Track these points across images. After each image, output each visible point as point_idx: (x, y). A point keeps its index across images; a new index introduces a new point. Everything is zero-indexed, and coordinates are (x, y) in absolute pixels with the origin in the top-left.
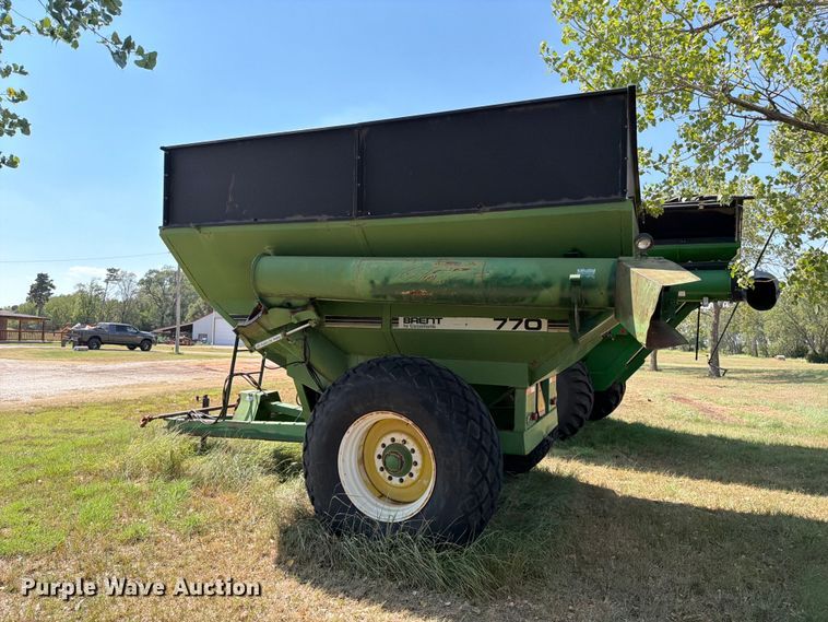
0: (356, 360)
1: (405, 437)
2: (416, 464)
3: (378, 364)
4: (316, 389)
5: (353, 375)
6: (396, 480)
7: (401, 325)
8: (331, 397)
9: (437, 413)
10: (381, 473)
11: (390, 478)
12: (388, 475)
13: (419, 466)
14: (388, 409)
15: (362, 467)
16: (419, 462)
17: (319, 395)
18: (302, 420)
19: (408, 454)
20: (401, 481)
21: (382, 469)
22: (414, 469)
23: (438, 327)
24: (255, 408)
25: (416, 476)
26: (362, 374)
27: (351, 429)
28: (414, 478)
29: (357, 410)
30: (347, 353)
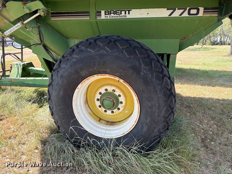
0: (74, 42)
1: (114, 88)
2: (121, 103)
3: (95, 41)
4: (51, 60)
5: (77, 50)
6: (109, 112)
7: (103, 16)
8: (63, 65)
9: (142, 74)
10: (100, 109)
11: (106, 111)
12: (104, 109)
13: (123, 104)
14: (105, 73)
15: (87, 105)
16: (124, 102)
17: (54, 64)
18: (46, 77)
19: (117, 98)
20: (113, 112)
21: (100, 106)
22: (120, 106)
23: (128, 16)
24: (20, 71)
25: (121, 109)
26: (83, 48)
27: (79, 86)
28: (120, 111)
29: (83, 73)
30: (67, 38)
